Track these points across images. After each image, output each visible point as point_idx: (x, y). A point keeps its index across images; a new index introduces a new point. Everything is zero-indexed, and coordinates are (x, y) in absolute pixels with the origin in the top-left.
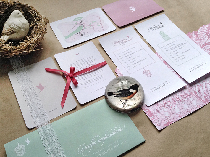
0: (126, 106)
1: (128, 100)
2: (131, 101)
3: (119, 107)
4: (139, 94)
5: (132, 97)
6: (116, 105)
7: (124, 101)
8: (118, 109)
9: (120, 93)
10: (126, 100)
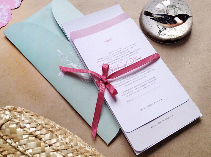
0: (161, 33)
1: (167, 28)
2: (171, 31)
3: (152, 32)
4: (184, 26)
5: (173, 27)
6: (149, 29)
7: (161, 28)
8: (150, 34)
9: (161, 18)
10: (164, 28)
